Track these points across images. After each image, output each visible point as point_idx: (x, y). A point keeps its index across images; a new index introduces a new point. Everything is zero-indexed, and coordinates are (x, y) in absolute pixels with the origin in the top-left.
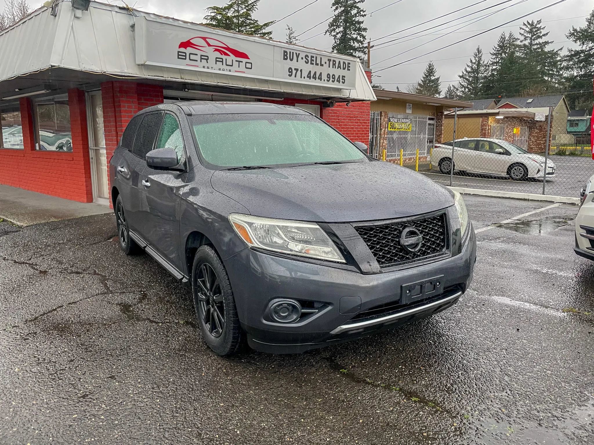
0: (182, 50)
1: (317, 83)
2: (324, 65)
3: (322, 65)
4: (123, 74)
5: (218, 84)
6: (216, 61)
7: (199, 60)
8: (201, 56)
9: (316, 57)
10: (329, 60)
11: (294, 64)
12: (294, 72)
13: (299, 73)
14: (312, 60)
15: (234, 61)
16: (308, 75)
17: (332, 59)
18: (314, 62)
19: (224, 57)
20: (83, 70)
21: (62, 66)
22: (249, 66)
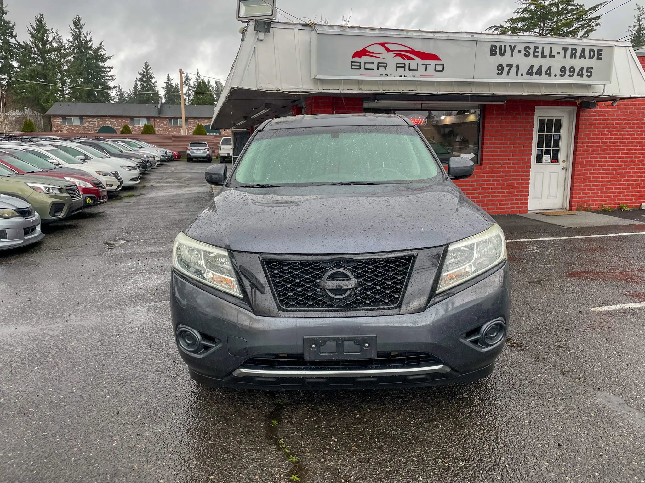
0: (357, 59)
1: (544, 79)
2: (556, 56)
3: (552, 56)
4: (297, 90)
5: (403, 92)
6: (397, 67)
7: (376, 68)
8: (378, 63)
9: (543, 48)
10: (565, 49)
11: (506, 60)
12: (506, 69)
13: (514, 70)
14: (535, 52)
15: (420, 65)
16: (529, 70)
17: (570, 47)
18: (540, 54)
19: (407, 62)
20: (259, 89)
21: (241, 87)
22: (440, 68)
